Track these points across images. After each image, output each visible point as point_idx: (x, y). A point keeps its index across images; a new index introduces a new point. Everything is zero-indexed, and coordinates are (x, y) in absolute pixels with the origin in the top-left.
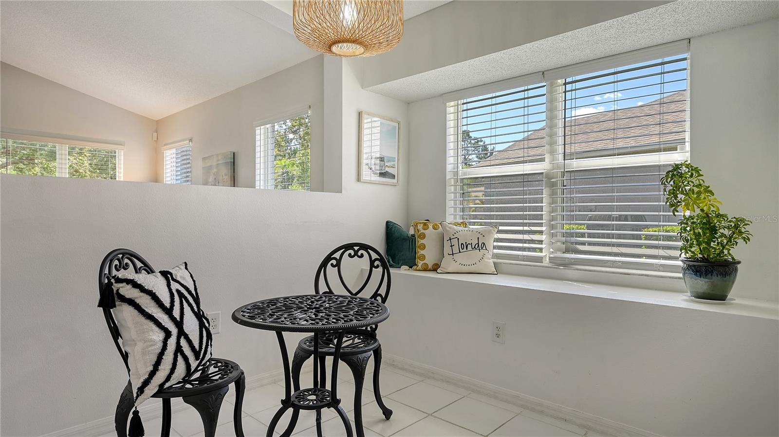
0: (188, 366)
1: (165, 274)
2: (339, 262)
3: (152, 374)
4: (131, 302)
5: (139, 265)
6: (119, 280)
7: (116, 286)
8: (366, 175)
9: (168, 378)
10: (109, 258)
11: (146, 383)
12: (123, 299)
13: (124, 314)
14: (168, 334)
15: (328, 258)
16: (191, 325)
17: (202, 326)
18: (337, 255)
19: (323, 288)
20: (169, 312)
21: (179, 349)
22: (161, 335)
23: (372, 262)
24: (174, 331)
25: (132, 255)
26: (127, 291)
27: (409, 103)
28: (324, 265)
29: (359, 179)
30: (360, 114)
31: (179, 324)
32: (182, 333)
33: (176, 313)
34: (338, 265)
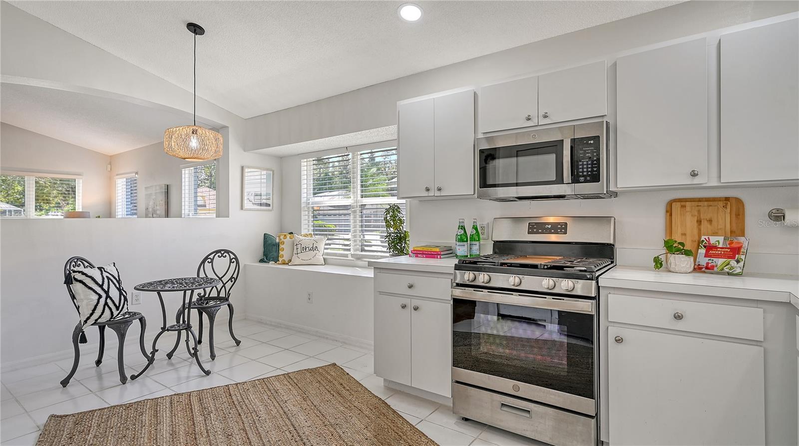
0: (112, 313)
1: (100, 268)
2: (212, 260)
3: (92, 314)
4: (81, 282)
5: (86, 264)
6: (74, 272)
7: (73, 274)
8: (247, 205)
9: (100, 317)
10: (70, 261)
11: (88, 318)
12: (76, 280)
13: (77, 287)
14: (100, 296)
15: (206, 258)
16: (114, 293)
17: (121, 294)
18: (211, 257)
19: (202, 275)
20: (101, 286)
21: (106, 304)
22: (96, 297)
23: (231, 260)
24: (104, 295)
25: (82, 260)
26: (79, 276)
27: (281, 158)
28: (203, 262)
29: (242, 208)
30: (242, 168)
31: (107, 293)
32: (108, 296)
33: (105, 287)
34: (212, 262)
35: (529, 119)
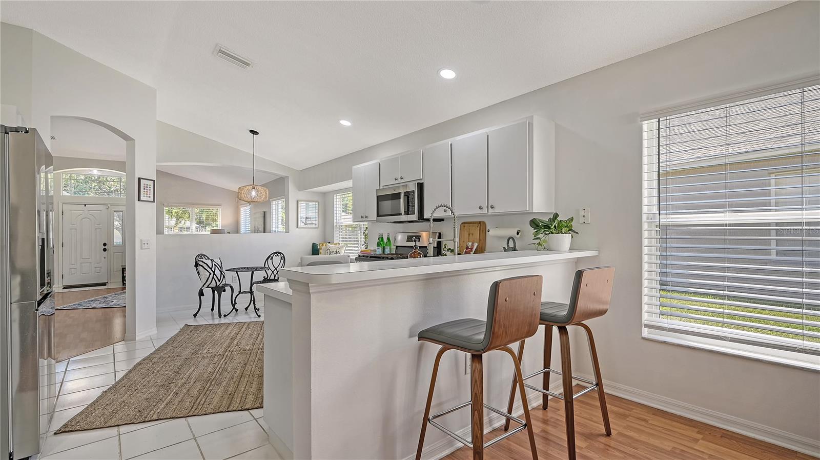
0: (216, 283)
1: (211, 260)
2: (272, 258)
3: (206, 282)
4: (202, 266)
5: (206, 258)
6: (199, 261)
7: (198, 262)
8: (301, 224)
9: (210, 284)
10: (198, 256)
11: (205, 284)
12: (200, 265)
13: (200, 268)
14: (210, 274)
15: (269, 257)
16: (218, 272)
17: (221, 273)
18: (272, 256)
19: (266, 266)
20: (211, 269)
21: (213, 278)
22: (209, 274)
23: (281, 258)
24: (212, 273)
25: (204, 255)
26: (201, 263)
27: (324, 194)
28: (267, 259)
29: (297, 227)
30: (298, 201)
31: (214, 272)
32: (214, 274)
33: (213, 269)
34: (272, 259)
35: (396, 179)
